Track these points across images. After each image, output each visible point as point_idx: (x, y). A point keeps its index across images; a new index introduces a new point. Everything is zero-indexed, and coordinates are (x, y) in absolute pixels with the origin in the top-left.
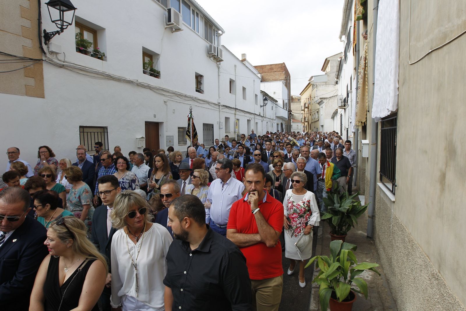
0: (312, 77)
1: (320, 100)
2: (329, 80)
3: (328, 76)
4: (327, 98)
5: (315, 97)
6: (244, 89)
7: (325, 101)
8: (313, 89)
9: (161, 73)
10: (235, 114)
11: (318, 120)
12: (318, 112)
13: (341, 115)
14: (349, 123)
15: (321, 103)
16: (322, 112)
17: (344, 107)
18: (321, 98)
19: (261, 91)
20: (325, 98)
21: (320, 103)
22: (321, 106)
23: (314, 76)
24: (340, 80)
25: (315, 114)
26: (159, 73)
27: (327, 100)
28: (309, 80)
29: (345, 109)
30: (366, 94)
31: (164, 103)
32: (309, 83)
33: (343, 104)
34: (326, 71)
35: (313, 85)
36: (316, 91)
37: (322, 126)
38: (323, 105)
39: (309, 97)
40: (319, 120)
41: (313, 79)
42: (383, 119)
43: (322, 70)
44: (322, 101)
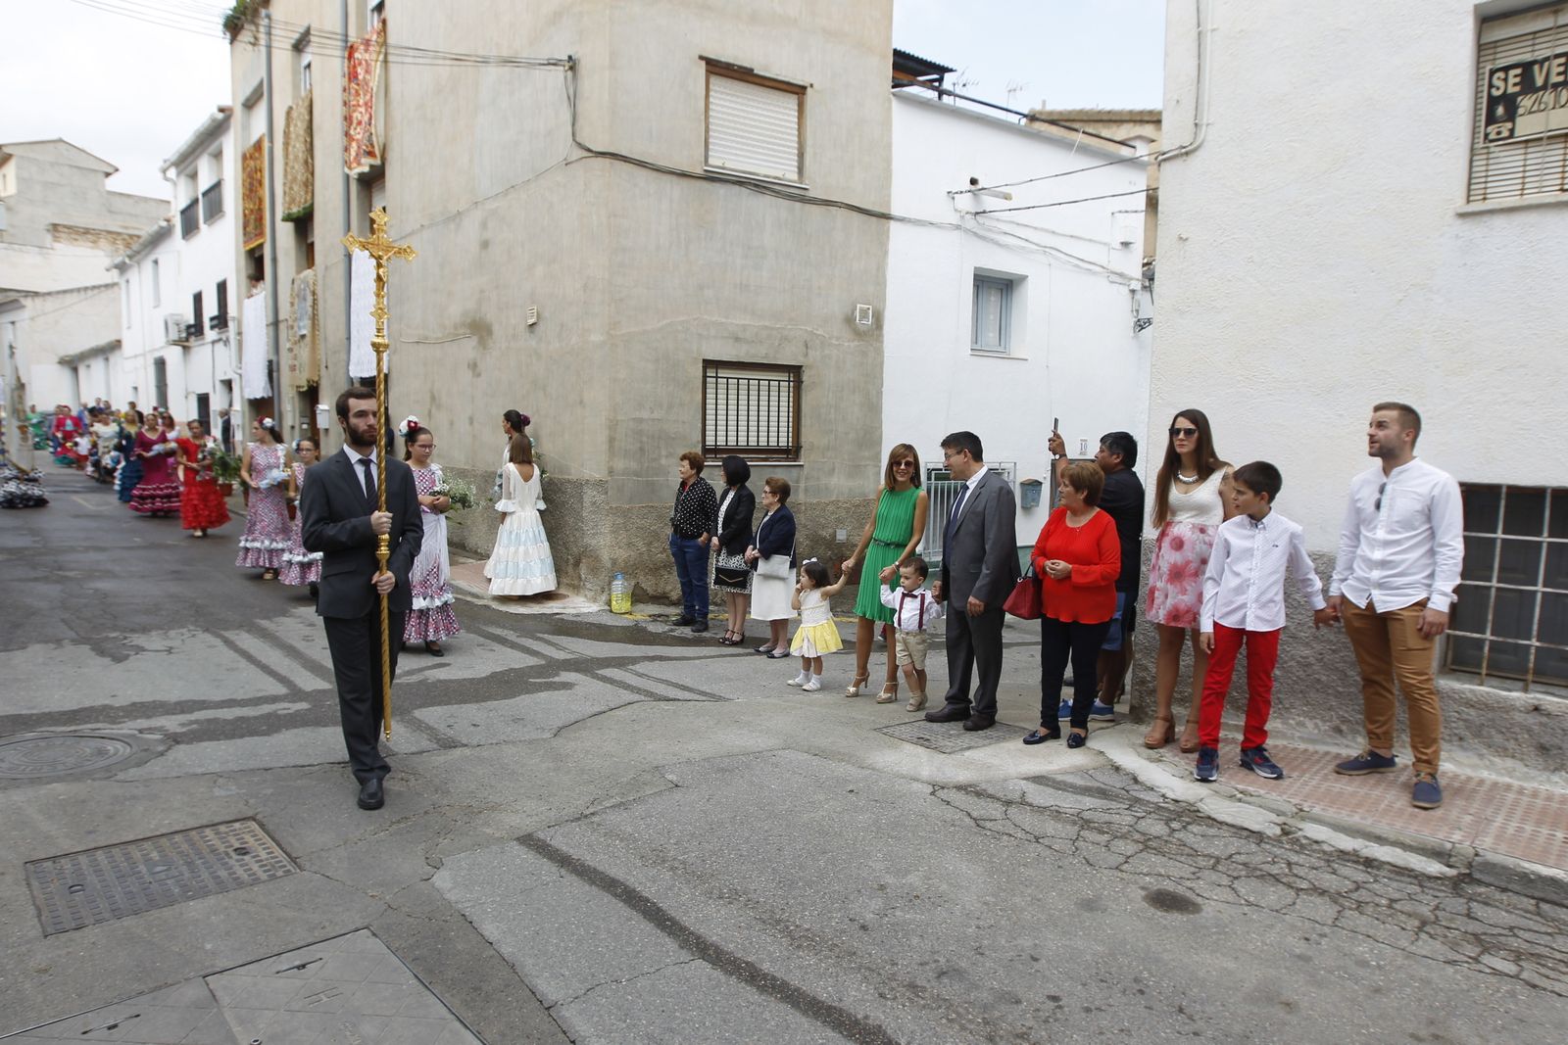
17: (186, 344)
24: (139, 264)
29: (186, 349)
33: (184, 335)
44: (16, 301)
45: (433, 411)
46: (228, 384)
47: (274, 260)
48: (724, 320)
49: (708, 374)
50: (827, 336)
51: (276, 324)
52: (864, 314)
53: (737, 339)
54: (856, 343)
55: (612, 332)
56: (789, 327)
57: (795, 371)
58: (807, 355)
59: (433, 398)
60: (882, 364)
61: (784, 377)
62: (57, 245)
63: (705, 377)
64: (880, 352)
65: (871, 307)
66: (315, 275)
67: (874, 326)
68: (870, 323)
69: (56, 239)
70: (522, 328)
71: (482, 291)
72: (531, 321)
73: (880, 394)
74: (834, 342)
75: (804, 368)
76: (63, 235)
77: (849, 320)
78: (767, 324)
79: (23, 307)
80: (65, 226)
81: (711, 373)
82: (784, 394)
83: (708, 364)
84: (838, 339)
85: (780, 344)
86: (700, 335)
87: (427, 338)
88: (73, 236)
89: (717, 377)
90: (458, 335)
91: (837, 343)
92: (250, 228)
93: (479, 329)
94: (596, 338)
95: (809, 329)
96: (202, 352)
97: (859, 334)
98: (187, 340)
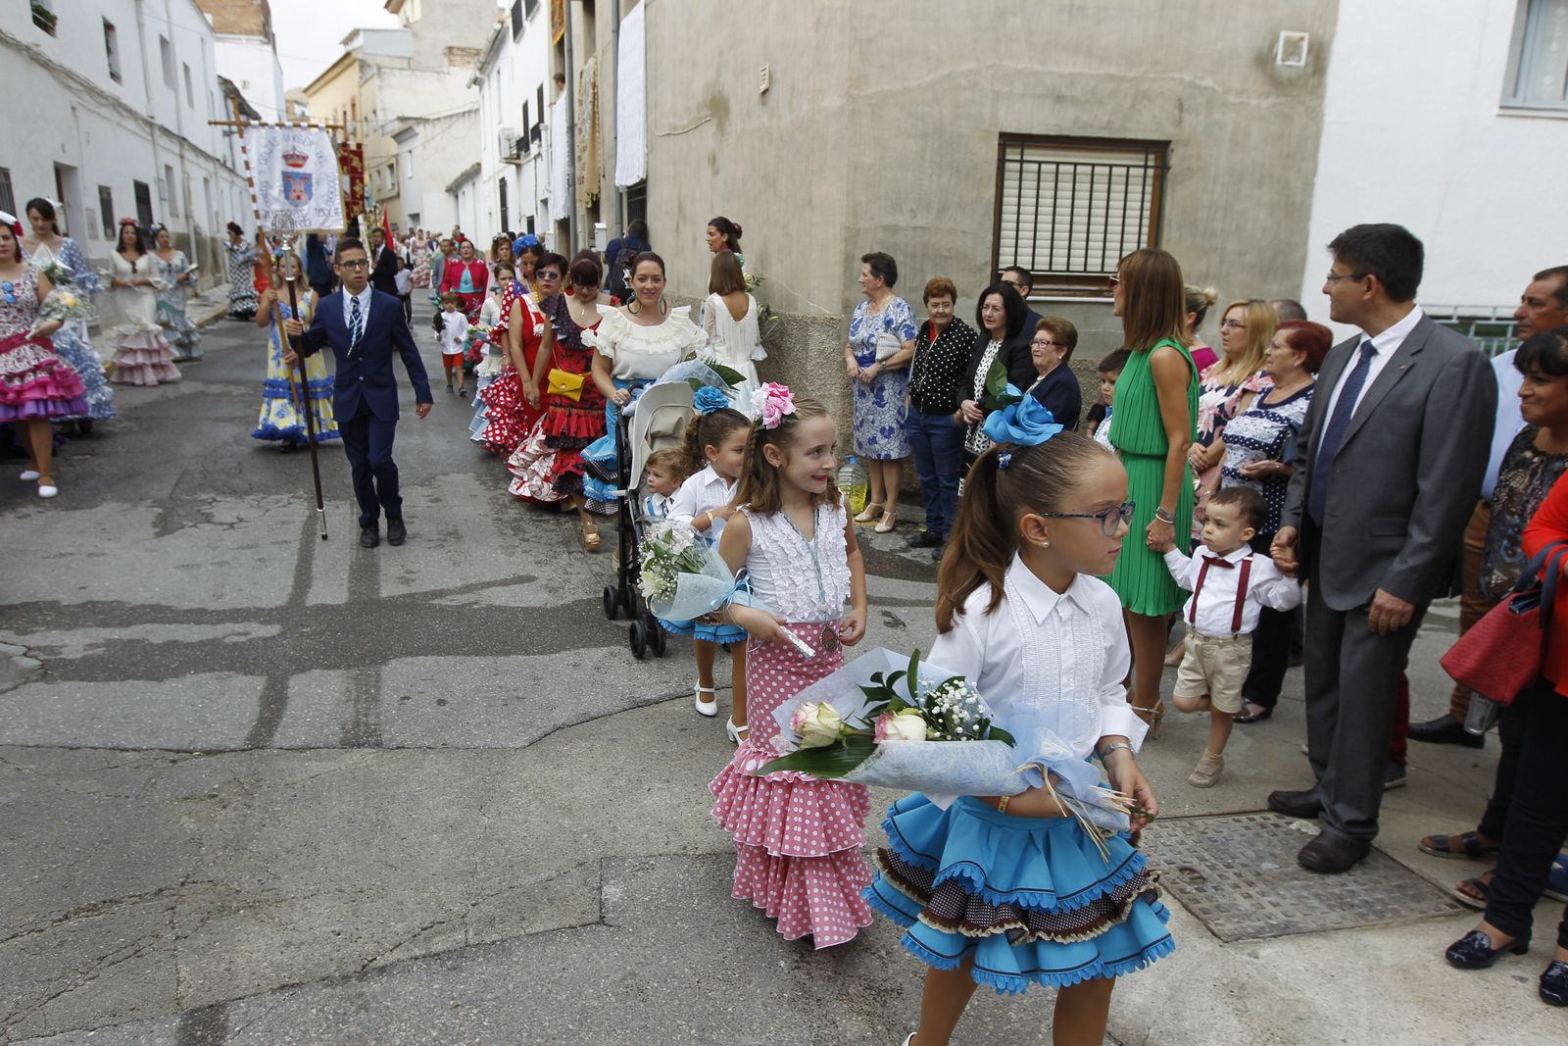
0: (355, 33)
1: (397, 127)
2: (418, 53)
3: (415, 35)
4: (427, 120)
5: (375, 112)
6: (186, 68)
7: (419, 129)
8: (364, 81)
9: (58, 22)
10: (182, 157)
11: (395, 193)
12: (391, 167)
13: (503, 183)
14: (539, 204)
15: (407, 135)
16: (407, 168)
17: (517, 161)
18: (402, 119)
19: (220, 77)
20: (419, 120)
21: (399, 137)
22: (408, 146)
23: (365, 30)
24: (488, 76)
25: (379, 172)
26: (53, 19)
27: (429, 127)
28: (347, 41)
29: (518, 166)
30: (598, 146)
31: (70, 111)
32: (348, 55)
33: (515, 152)
34: (402, 12)
35: (363, 65)
36: (380, 88)
37: (415, 217)
38: (414, 144)
39: (349, 110)
40: (398, 195)
41: (358, 42)
42: (629, 188)
43: (386, 7)
44: (409, 129)
45: (681, 223)
46: (545, 202)
47: (571, 50)
48: (1037, 67)
49: (1008, 157)
50: (1219, 89)
51: (571, 129)
52: (1293, 48)
53: (1059, 98)
54: (1272, 100)
55: (855, 92)
56: (1152, 75)
57: (1158, 150)
58: (1179, 122)
59: (680, 207)
60: (1318, 135)
61: (1137, 159)
62: (452, 69)
63: (1002, 161)
64: (1316, 115)
65: (1306, 35)
66: (596, 63)
67: (1310, 70)
68: (1302, 63)
69: (452, 63)
70: (756, 96)
71: (721, 53)
72: (763, 88)
73: (1309, 187)
74: (1232, 98)
75: (1172, 146)
76: (457, 58)
77: (1264, 61)
78: (1113, 70)
79: (417, 134)
80: (459, 49)
81: (1012, 154)
82: (1135, 189)
83: (1008, 140)
84: (1239, 93)
85: (1133, 106)
86: (996, 93)
87: (676, 128)
88: (467, 58)
89: (1022, 162)
90: (700, 119)
91: (1237, 101)
92: (556, 18)
93: (717, 107)
94: (831, 102)
95: (1188, 78)
96: (528, 168)
97: (1279, 84)
98: (518, 157)
